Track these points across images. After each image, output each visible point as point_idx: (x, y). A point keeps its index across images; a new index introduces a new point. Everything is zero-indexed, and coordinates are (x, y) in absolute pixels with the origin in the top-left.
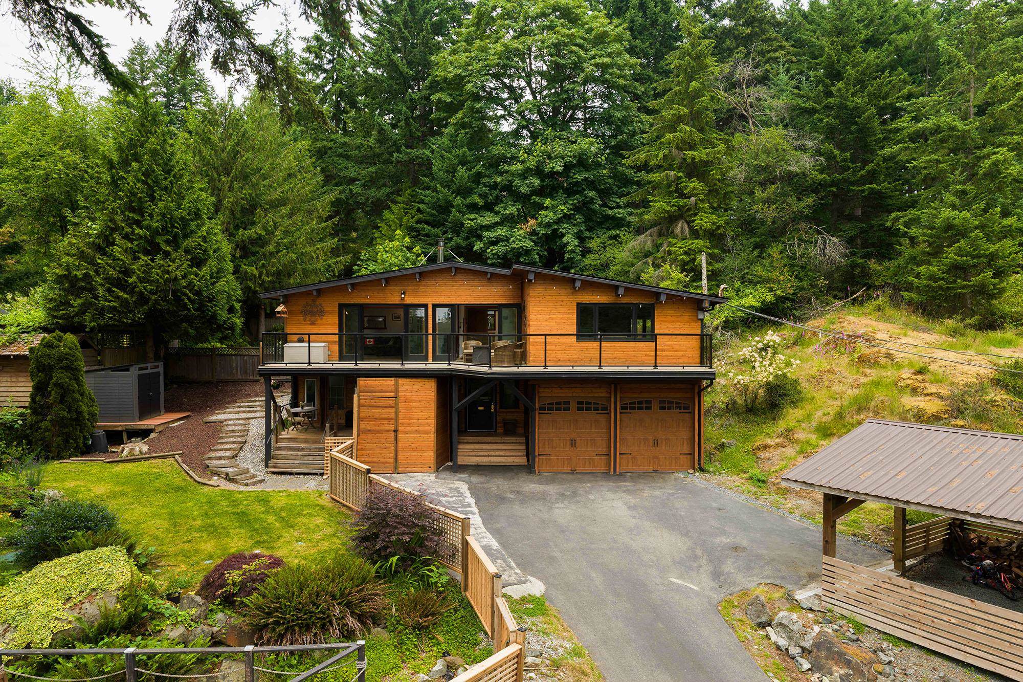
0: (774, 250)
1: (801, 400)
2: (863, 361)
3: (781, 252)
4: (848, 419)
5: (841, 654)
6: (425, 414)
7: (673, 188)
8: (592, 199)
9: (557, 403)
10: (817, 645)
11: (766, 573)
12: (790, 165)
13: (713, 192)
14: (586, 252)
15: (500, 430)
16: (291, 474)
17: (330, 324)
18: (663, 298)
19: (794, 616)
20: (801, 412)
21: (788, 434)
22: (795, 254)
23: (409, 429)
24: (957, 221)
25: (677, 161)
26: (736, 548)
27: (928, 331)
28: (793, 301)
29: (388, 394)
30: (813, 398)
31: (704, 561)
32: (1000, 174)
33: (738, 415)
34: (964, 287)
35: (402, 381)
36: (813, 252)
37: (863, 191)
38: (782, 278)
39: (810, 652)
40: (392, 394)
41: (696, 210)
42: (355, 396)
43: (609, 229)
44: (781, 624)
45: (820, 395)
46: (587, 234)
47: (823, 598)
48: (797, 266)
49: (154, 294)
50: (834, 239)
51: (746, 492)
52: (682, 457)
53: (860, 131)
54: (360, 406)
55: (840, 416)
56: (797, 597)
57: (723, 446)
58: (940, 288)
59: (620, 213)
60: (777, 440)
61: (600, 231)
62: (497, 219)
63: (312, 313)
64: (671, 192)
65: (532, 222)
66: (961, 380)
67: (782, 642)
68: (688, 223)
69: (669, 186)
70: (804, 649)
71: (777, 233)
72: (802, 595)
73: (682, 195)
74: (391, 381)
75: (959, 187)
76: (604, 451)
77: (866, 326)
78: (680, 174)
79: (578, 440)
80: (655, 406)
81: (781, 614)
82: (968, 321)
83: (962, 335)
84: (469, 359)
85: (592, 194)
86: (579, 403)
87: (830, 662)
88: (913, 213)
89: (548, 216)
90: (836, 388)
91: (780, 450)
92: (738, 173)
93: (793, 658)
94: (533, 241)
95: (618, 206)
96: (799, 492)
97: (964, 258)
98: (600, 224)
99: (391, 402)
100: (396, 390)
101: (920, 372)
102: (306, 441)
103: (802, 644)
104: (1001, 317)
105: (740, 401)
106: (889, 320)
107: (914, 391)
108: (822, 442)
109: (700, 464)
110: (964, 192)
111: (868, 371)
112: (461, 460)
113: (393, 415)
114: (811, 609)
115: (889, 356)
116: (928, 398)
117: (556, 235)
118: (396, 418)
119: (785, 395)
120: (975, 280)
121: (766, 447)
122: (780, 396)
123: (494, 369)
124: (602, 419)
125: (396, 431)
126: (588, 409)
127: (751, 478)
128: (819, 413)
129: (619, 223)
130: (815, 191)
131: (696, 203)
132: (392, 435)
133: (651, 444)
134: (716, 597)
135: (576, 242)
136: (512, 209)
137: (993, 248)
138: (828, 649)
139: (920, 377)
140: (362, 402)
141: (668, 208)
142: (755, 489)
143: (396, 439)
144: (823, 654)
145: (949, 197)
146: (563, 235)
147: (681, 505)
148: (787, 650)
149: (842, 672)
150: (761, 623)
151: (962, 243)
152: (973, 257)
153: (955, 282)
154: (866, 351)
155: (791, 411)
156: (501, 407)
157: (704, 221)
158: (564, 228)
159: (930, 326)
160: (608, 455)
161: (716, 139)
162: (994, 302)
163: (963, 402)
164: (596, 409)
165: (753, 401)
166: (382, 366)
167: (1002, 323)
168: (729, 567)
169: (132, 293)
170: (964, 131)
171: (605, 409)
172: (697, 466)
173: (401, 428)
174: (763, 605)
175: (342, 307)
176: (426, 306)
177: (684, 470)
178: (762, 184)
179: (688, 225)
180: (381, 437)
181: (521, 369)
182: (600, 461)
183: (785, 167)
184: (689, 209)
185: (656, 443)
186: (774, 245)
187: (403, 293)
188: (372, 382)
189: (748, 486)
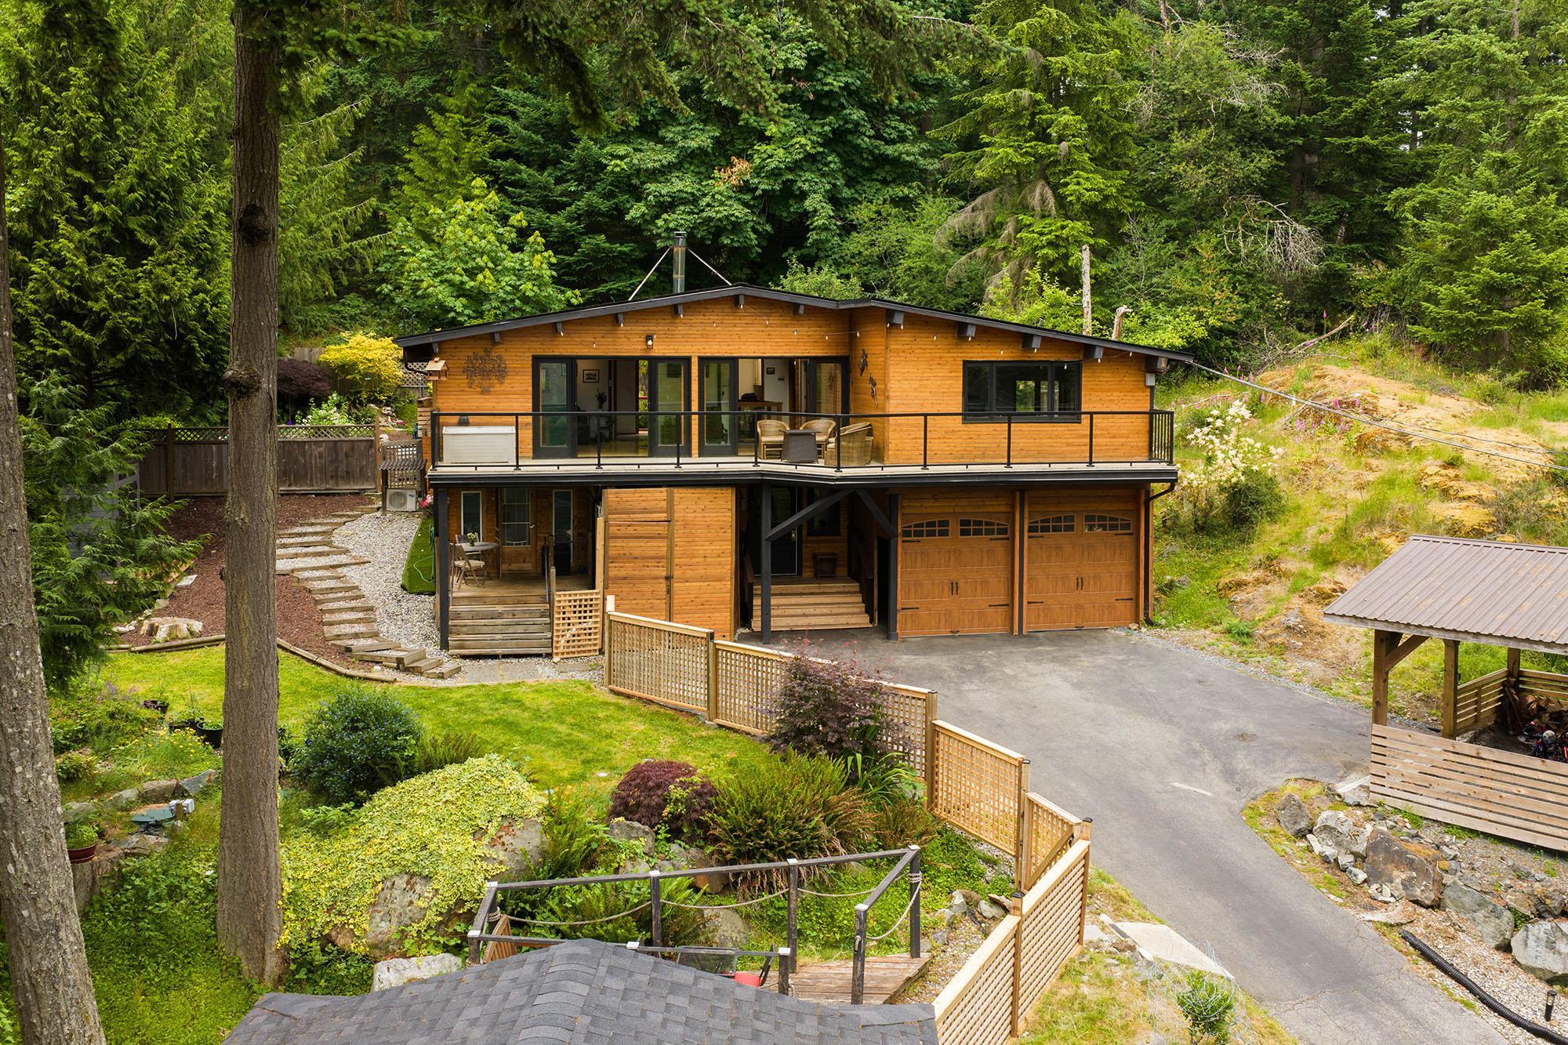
0: (1204, 243)
1: (1282, 510)
2: (1366, 446)
3: (1215, 249)
4: (1356, 538)
5: (1402, 854)
6: (716, 547)
7: (1025, 122)
8: (857, 124)
9: (930, 524)
10: (1373, 847)
11: (1292, 766)
12: (1231, 95)
13: (1097, 130)
14: (849, 228)
15: (808, 573)
16: (494, 657)
17: (515, 392)
18: (1099, 354)
19: (1341, 815)
20: (1284, 529)
21: (1270, 563)
22: (1238, 252)
23: (689, 573)
24: (1494, 213)
25: (1031, 71)
26: (1242, 737)
27: (1450, 392)
28: (1233, 334)
29: (655, 516)
30: (1299, 507)
31: (1207, 756)
32: (1558, 139)
33: (1183, 537)
34: (1502, 321)
35: (678, 493)
36: (1266, 248)
37: (1348, 146)
38: (1217, 295)
39: (1364, 858)
40: (663, 516)
41: (1070, 166)
42: (600, 521)
43: (885, 182)
44: (1325, 827)
45: (1309, 502)
46: (846, 193)
47: (1373, 788)
48: (1241, 273)
49: (141, 331)
50: (1301, 228)
51: (1227, 652)
52: (1119, 604)
53: (1342, 41)
54: (607, 537)
55: (1344, 533)
56: (1339, 791)
57: (1171, 585)
58: (1468, 320)
59: (908, 151)
60: (1256, 574)
61: (869, 188)
62: (670, 157)
63: (486, 374)
64: (1019, 128)
65: (741, 166)
66: (1510, 476)
67: (1330, 851)
68: (1054, 188)
69: (1018, 114)
70: (1356, 855)
71: (1204, 214)
72: (1347, 788)
73: (1045, 138)
74: (661, 493)
75: (1498, 154)
76: (1004, 599)
77: (1361, 384)
78: (1039, 96)
79: (961, 585)
80: (1079, 523)
81: (1324, 815)
82: (1510, 378)
83: (1502, 401)
84: (777, 451)
85: (857, 114)
86: (964, 523)
87: (1390, 866)
88: (1423, 192)
89: (776, 156)
90: (1330, 490)
91: (1262, 589)
92: (1143, 102)
93: (1344, 871)
94: (746, 205)
95: (902, 139)
96: (1302, 649)
97: (1505, 275)
98: (868, 171)
99: (662, 529)
100: (670, 510)
101: (1451, 464)
102: (502, 601)
103: (1355, 849)
104: (1554, 369)
106: (1391, 374)
107: (1445, 493)
108: (1323, 574)
109: (1146, 614)
110: (1504, 163)
111: (1374, 462)
112: (777, 624)
113: (664, 551)
114: (1359, 805)
115: (1403, 437)
116: (1464, 504)
117: (791, 193)
118: (670, 557)
119: (1258, 502)
120: (1519, 311)
121: (1240, 585)
122: (1252, 504)
123: (846, 472)
124: (999, 547)
125: (668, 578)
126: (977, 532)
127: (1229, 631)
128: (1312, 531)
129: (904, 171)
130: (1270, 143)
131: (1070, 153)
132: (662, 586)
133: (1073, 585)
135: (829, 210)
136: (702, 138)
137: (1546, 259)
138: (1387, 850)
139: (1451, 472)
140: (613, 530)
141: (1017, 159)
142: (1237, 648)
143: (669, 592)
144: (1381, 857)
145: (1484, 172)
146: (803, 195)
147: (1145, 678)
148: (1336, 860)
149: (1404, 876)
150: (1300, 831)
151: (1502, 250)
152: (1517, 273)
153: (1490, 311)
154: (1369, 430)
155: (1268, 528)
156: (809, 534)
157: (1087, 184)
158: (806, 180)
159: (1454, 383)
160: (1010, 605)
161: (1101, 33)
162: (1545, 343)
163: (1511, 508)
164: (989, 532)
165: (1207, 514)
166: (644, 469)
167: (1554, 378)
168: (1241, 761)
169: (94, 330)
170: (1505, 63)
171: (1003, 531)
172: (1142, 617)
173: (677, 573)
174: (1300, 806)
175: (537, 361)
176: (688, 360)
177: (1123, 625)
178: (1183, 124)
179: (1054, 193)
180: (646, 588)
181: (887, 471)
182: (998, 616)
183: (1223, 98)
184: (1056, 163)
185: (1080, 583)
186: (1203, 236)
187: (649, 337)
188: (627, 494)
189: (1227, 644)
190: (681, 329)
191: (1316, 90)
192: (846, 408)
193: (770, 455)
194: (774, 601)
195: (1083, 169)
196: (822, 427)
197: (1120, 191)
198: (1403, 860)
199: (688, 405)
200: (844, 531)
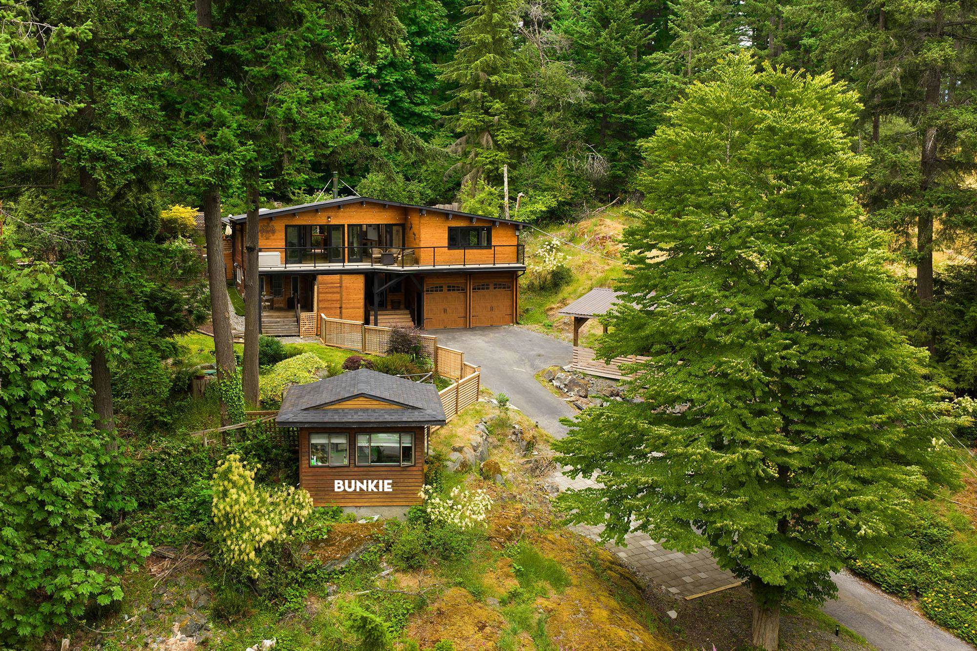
0: (558, 163)
1: (571, 281)
3: (562, 165)
6: (358, 297)
7: (479, 105)
8: (401, 97)
9: (436, 287)
10: (570, 382)
11: (552, 362)
12: (569, 97)
15: (389, 307)
17: (279, 240)
18: (497, 224)
19: (563, 374)
20: (571, 288)
21: (563, 300)
22: (572, 167)
23: (348, 306)
25: (482, 82)
26: (540, 355)
28: (570, 204)
29: (336, 285)
30: (578, 280)
31: (526, 361)
33: (535, 291)
35: (344, 277)
36: (585, 166)
37: (621, 118)
38: (563, 187)
39: (567, 385)
40: (339, 285)
41: (499, 127)
42: (316, 287)
44: (558, 378)
45: (582, 277)
47: (574, 366)
48: (574, 176)
50: (600, 156)
51: (542, 332)
52: (507, 316)
54: (319, 293)
56: (564, 368)
57: (527, 310)
60: (558, 305)
63: (267, 232)
64: (477, 108)
67: (558, 384)
68: (493, 136)
69: (476, 102)
70: (565, 385)
72: (566, 367)
73: (487, 112)
74: (337, 277)
76: (463, 315)
78: (486, 94)
79: (448, 310)
80: (491, 287)
81: (558, 375)
84: (379, 261)
86: (449, 287)
87: (574, 387)
90: (592, 273)
91: (559, 310)
92: (532, 98)
93: (561, 389)
96: (568, 330)
99: (338, 290)
100: (341, 283)
103: (565, 383)
105: (536, 283)
109: (517, 320)
111: (610, 262)
113: (339, 298)
114: (569, 371)
118: (341, 300)
119: (563, 278)
121: (551, 309)
122: (560, 279)
123: (405, 268)
124: (462, 296)
125: (340, 308)
126: (454, 290)
127: (544, 325)
128: (581, 289)
130: (587, 117)
131: (499, 121)
132: (338, 311)
133: (489, 309)
134: (533, 373)
138: (574, 383)
140: (320, 290)
141: (476, 123)
142: (546, 330)
143: (341, 313)
147: (511, 340)
148: (559, 386)
149: (577, 389)
150: (550, 379)
154: (611, 248)
155: (566, 288)
156: (390, 292)
157: (503, 137)
160: (466, 317)
164: (458, 290)
165: (544, 283)
166: (331, 268)
168: (537, 362)
171: (463, 290)
172: (515, 321)
173: (344, 306)
174: (552, 373)
175: (287, 227)
176: (344, 225)
177: (508, 324)
178: (549, 109)
179: (493, 140)
180: (332, 312)
181: (421, 268)
182: (462, 321)
183: (566, 99)
184: (493, 125)
185: (492, 309)
186: (558, 159)
187: (329, 217)
188: (326, 277)
189: (543, 329)
190: (341, 214)
191: (608, 93)
192: (404, 245)
193: (376, 262)
194: (379, 317)
195: (505, 128)
196: (395, 251)
197: (522, 137)
198: (578, 385)
199: (344, 244)
200: (403, 291)
